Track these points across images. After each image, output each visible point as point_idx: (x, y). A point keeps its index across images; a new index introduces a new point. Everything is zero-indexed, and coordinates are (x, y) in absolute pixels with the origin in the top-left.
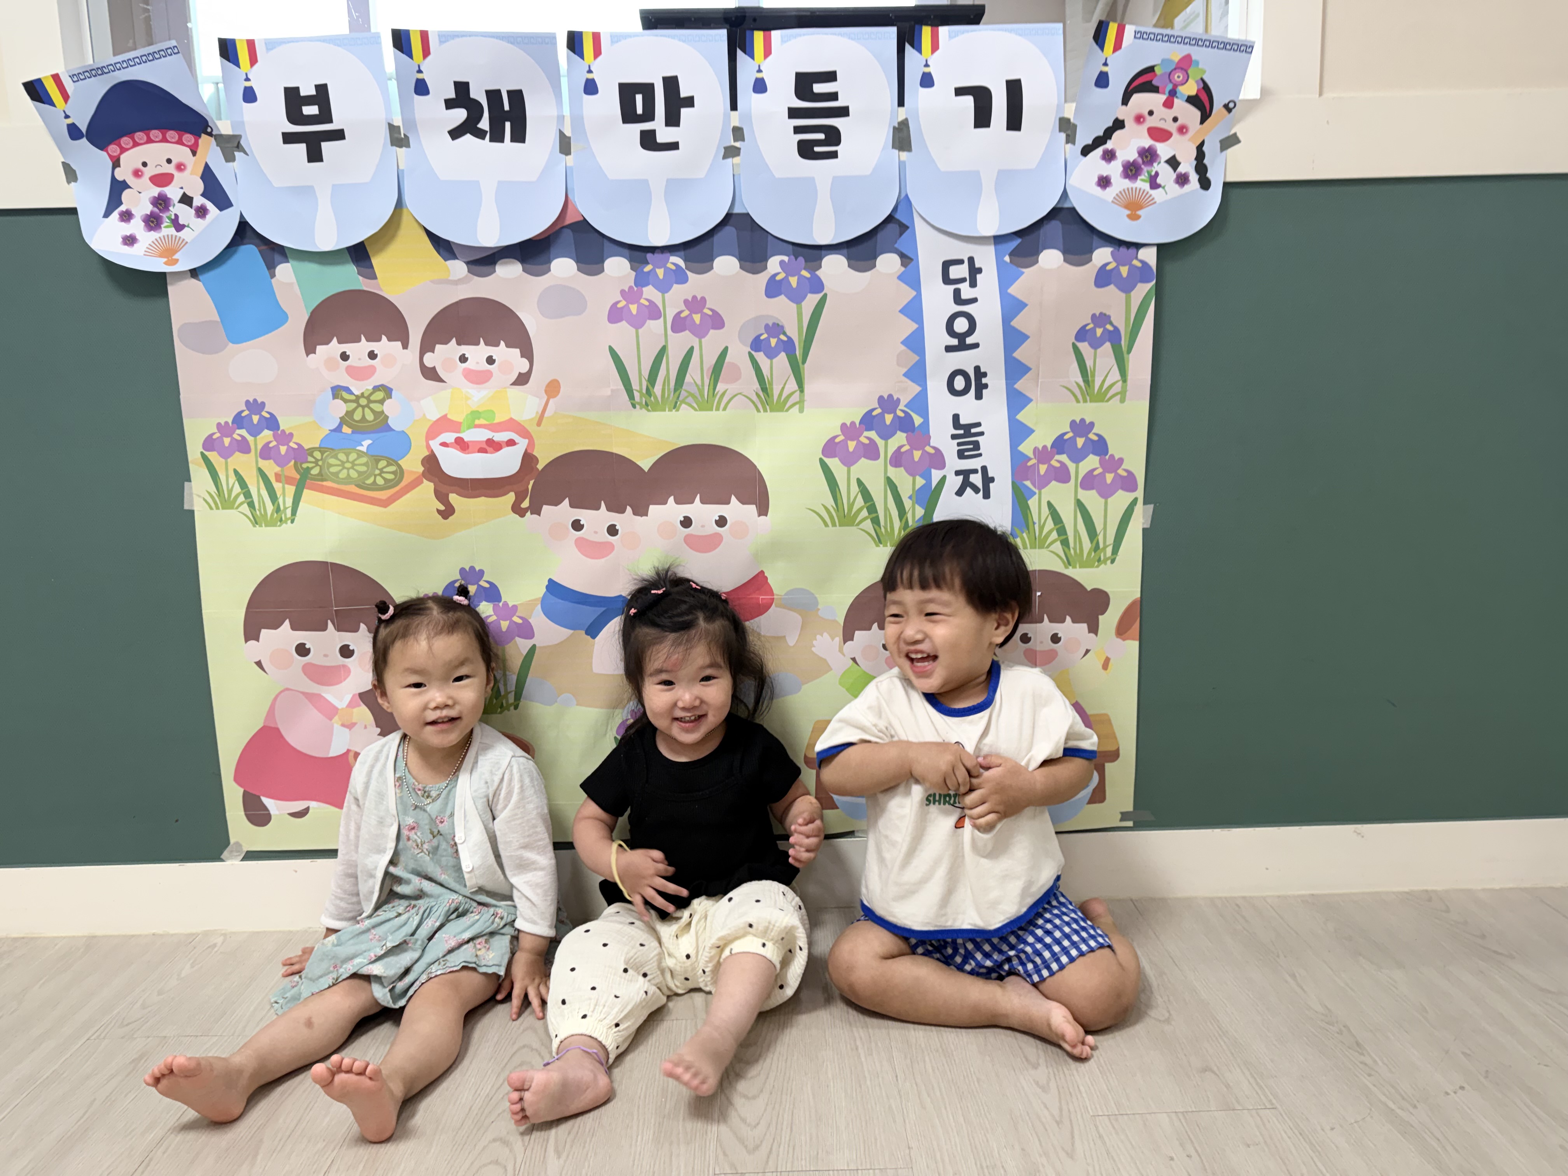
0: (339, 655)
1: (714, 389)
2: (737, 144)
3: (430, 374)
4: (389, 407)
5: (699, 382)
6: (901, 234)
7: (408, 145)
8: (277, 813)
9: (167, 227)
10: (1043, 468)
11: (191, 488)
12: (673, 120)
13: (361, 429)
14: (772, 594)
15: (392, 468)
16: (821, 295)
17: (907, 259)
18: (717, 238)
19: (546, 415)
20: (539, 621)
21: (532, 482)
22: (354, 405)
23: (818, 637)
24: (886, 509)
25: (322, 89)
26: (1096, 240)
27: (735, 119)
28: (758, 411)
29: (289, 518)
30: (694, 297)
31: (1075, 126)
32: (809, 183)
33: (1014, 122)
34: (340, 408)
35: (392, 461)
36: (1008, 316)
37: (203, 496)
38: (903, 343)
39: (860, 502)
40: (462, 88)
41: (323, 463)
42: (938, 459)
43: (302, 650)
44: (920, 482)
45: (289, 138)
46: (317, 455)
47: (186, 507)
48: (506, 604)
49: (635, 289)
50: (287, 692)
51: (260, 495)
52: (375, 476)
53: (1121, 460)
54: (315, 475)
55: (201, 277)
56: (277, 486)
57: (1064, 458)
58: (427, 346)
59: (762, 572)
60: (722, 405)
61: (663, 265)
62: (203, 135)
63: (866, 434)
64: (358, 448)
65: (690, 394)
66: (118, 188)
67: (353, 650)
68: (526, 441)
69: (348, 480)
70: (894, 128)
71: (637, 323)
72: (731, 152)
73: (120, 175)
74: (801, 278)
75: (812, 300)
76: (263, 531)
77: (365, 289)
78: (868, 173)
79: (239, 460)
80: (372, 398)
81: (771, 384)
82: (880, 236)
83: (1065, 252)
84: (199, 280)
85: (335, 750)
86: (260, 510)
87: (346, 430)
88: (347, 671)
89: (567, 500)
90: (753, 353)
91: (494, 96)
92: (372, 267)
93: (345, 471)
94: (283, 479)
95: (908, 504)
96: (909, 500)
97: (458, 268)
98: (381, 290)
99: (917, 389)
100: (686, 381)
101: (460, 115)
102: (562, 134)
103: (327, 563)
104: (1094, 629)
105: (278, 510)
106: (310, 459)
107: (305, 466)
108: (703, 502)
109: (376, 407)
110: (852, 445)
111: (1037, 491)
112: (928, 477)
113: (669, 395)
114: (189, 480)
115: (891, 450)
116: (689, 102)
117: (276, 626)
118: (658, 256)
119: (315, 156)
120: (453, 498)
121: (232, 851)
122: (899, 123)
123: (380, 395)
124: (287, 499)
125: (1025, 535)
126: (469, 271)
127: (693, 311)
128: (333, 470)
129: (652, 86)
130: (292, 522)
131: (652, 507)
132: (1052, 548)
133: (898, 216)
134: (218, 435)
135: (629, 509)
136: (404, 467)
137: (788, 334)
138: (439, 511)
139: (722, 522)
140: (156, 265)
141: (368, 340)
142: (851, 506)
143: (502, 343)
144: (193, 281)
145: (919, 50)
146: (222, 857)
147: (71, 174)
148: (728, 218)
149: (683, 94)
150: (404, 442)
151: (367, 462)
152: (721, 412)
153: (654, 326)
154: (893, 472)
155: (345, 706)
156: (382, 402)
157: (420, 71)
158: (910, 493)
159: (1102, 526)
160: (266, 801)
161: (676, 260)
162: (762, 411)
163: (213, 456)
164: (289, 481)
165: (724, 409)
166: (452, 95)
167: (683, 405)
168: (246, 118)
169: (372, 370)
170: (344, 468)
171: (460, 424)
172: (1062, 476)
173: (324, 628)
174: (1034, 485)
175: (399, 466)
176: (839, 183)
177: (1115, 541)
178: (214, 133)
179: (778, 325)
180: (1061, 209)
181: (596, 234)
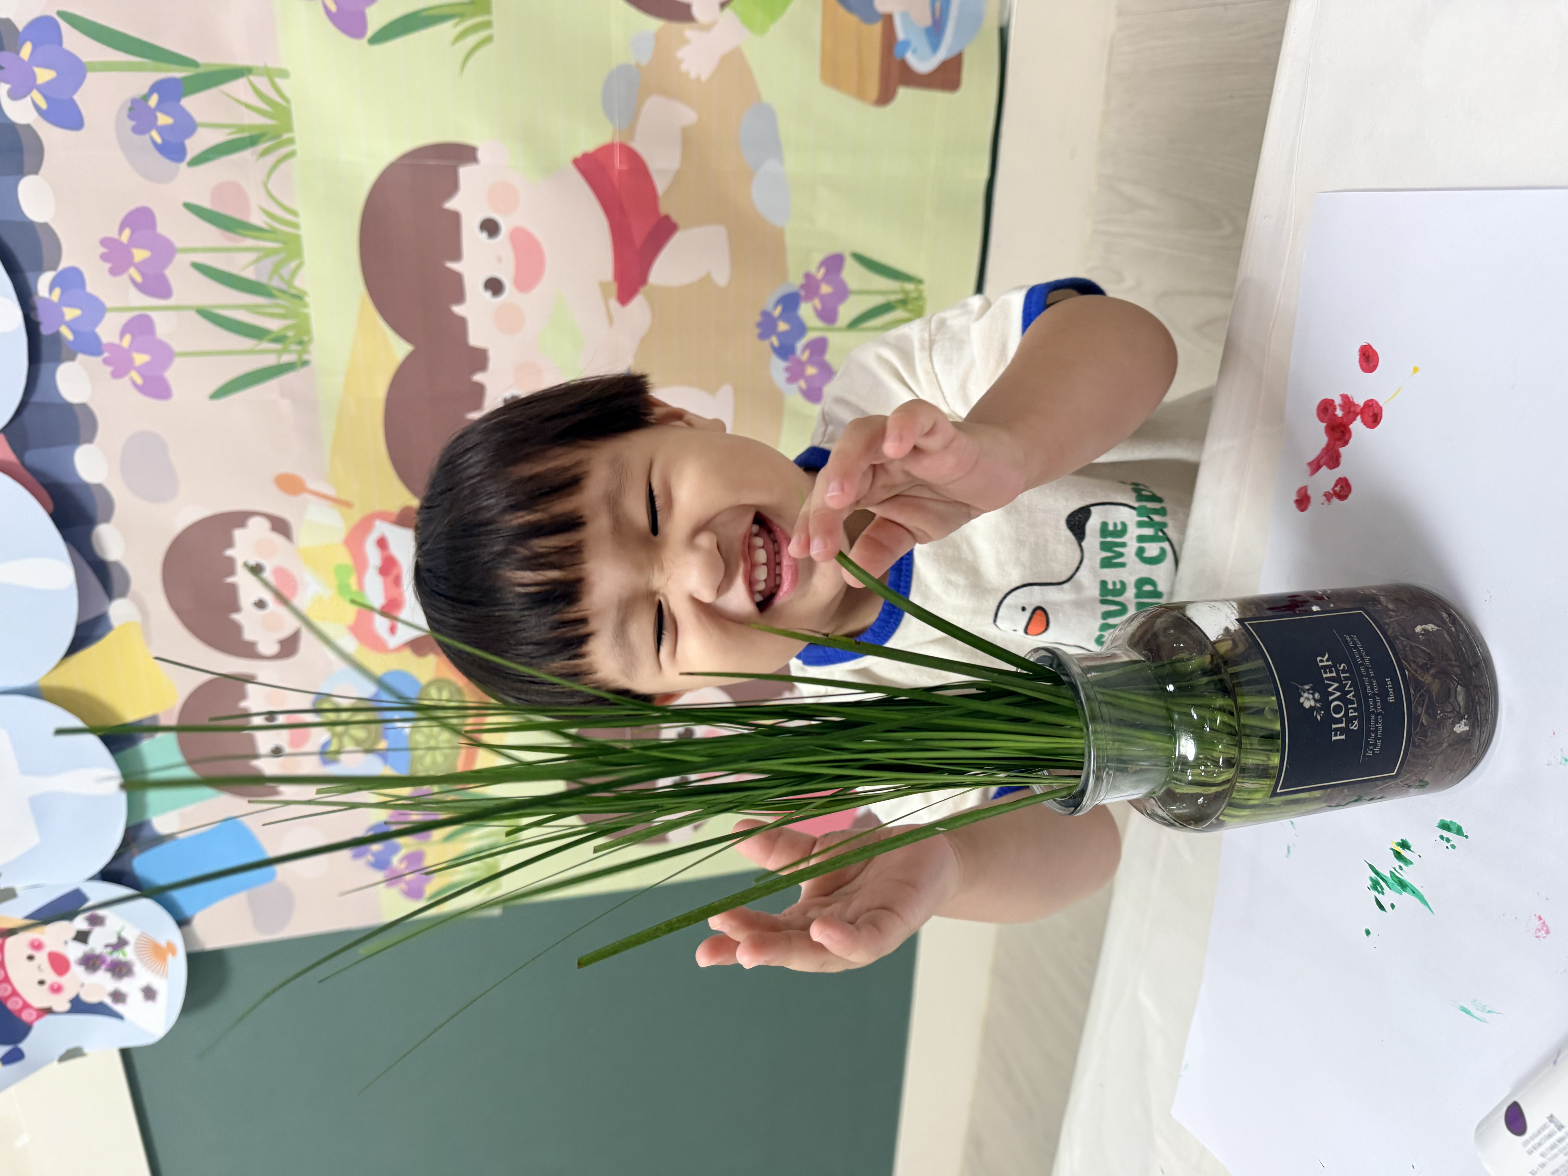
3: (289, 647)
4: (344, 698)
5: (254, 256)
9: (124, 955)
14: (609, 146)
15: (434, 692)
19: (332, 495)
22: (346, 738)
23: (683, 67)
28: (292, 154)
30: (104, 257)
34: (353, 754)
35: (424, 692)
49: (106, 355)
55: (188, 916)
58: (249, 651)
59: (575, 162)
64: (407, 732)
66: (82, 1007)
68: (378, 522)
73: (62, 1006)
74: (36, 59)
77: (174, 729)
81: (241, 128)
84: (192, 918)
87: (382, 746)
90: (189, 156)
92: (138, 723)
93: (441, 746)
98: (170, 711)
100: (254, 277)
108: (457, 256)
113: (283, 307)
118: (42, 318)
126: (122, 597)
128: (440, 760)
131: (473, 342)
134: (402, 885)
135: (477, 377)
136: (431, 678)
137: (146, 91)
139: (490, 227)
140: (178, 965)
143: (229, 552)
144: (193, 925)
147: (74, 1053)
150: (393, 680)
152: (302, 220)
161: (43, 287)
163: (430, 889)
167: (297, 283)
170: (436, 747)
171: (360, 610)
175: (430, 683)
179: (131, 109)
181: (24, 413)
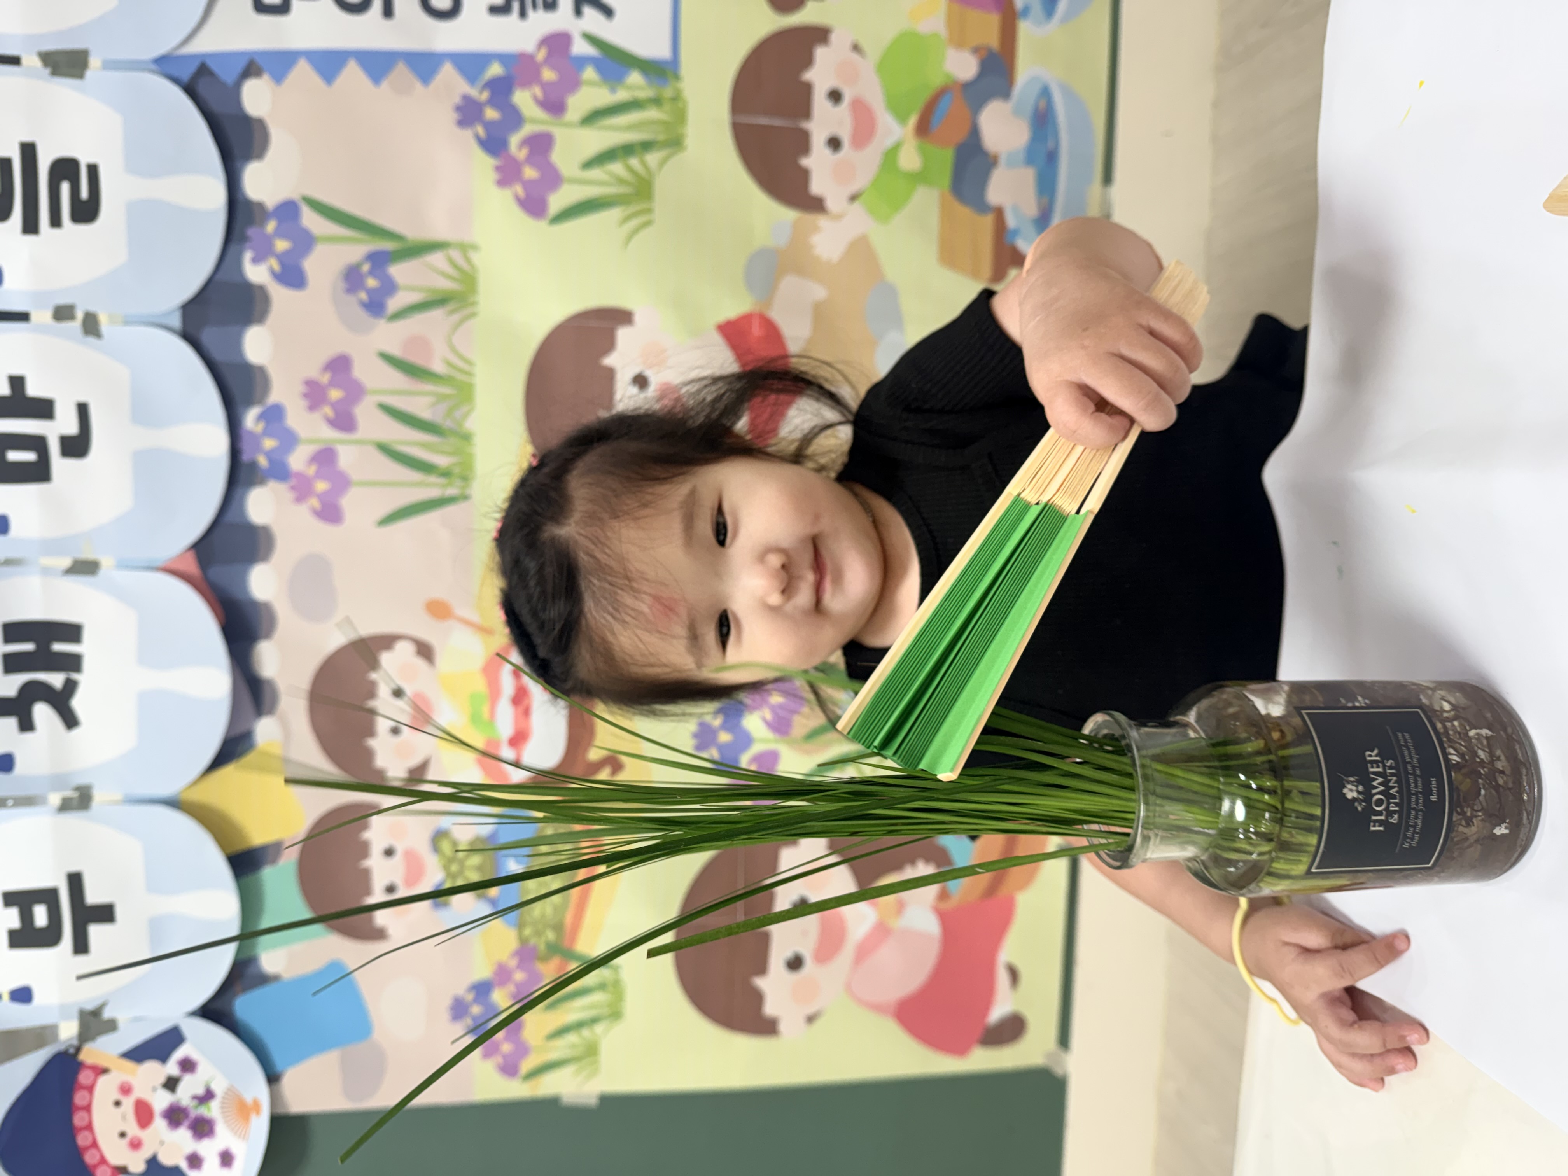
1: (441, 377)
2: (80, 315)
3: (416, 775)
5: (431, 398)
6: (213, 75)
7: (90, 787)
8: (1010, 1005)
9: (209, 1109)
11: (569, 1096)
12: (43, 409)
14: (752, 315)
16: (304, 207)
17: (250, 68)
18: (217, 355)
23: (816, 251)
24: (630, 128)
25: (12, 899)
27: (42, 316)
28: (475, 314)
30: (306, 396)
32: (136, 209)
37: (579, 1082)
38: (377, 85)
39: (617, 168)
41: (539, 924)
42: (557, 43)
44: (589, 73)
45: (81, 946)
46: (527, 931)
47: (595, 1104)
49: (292, 481)
50: (851, 986)
51: (584, 1008)
54: (556, 935)
55: (280, 1071)
59: (718, 326)
60: (466, 367)
61: (259, 438)
62: (80, 1058)
63: (513, 150)
65: (451, 411)
66: (157, 1171)
67: (800, 898)
70: (53, 75)
71: (343, 483)
72: (91, 326)
73: (138, 1166)
74: (279, 233)
75: (310, 220)
76: (629, 1006)
77: (295, 858)
78: (120, 118)
81: (435, 291)
82: (216, 107)
84: (284, 1073)
86: (602, 1010)
90: (388, 314)
91: (12, 664)
92: (265, 846)
95: (622, 95)
96: (616, 93)
97: (266, 729)
99: (447, 66)
100: (430, 418)
101: (42, 712)
102: (68, 572)
106: (534, 941)
107: (543, 948)
108: (609, 406)
110: (530, 173)
112: (583, 61)
113: (450, 445)
114: (558, 1098)
115: (541, 115)
116: (17, 383)
117: (759, 995)
118: (244, 446)
119: (105, 914)
120: (595, 753)
121: (1056, 1064)
122: (46, 67)
123: (446, 846)
126: (271, 714)
127: (325, 400)
128: (549, 912)
133: (185, 78)
137: (361, 259)
139: (642, 379)
140: (260, 1126)
142: (622, 181)
143: (374, 676)
144: (284, 1080)
146: (1062, 1077)
148: (190, 336)
152: (476, 371)
153: (346, 458)
154: (574, 114)
158: (606, 89)
160: (992, 1019)
161: (251, 419)
163: (526, 1066)
165: (472, 364)
166: (12, 722)
167: (465, 425)
168: (55, 1001)
173: (768, 936)
176: (135, 164)
178: (77, 1044)
179: (347, 274)
181: (214, 532)
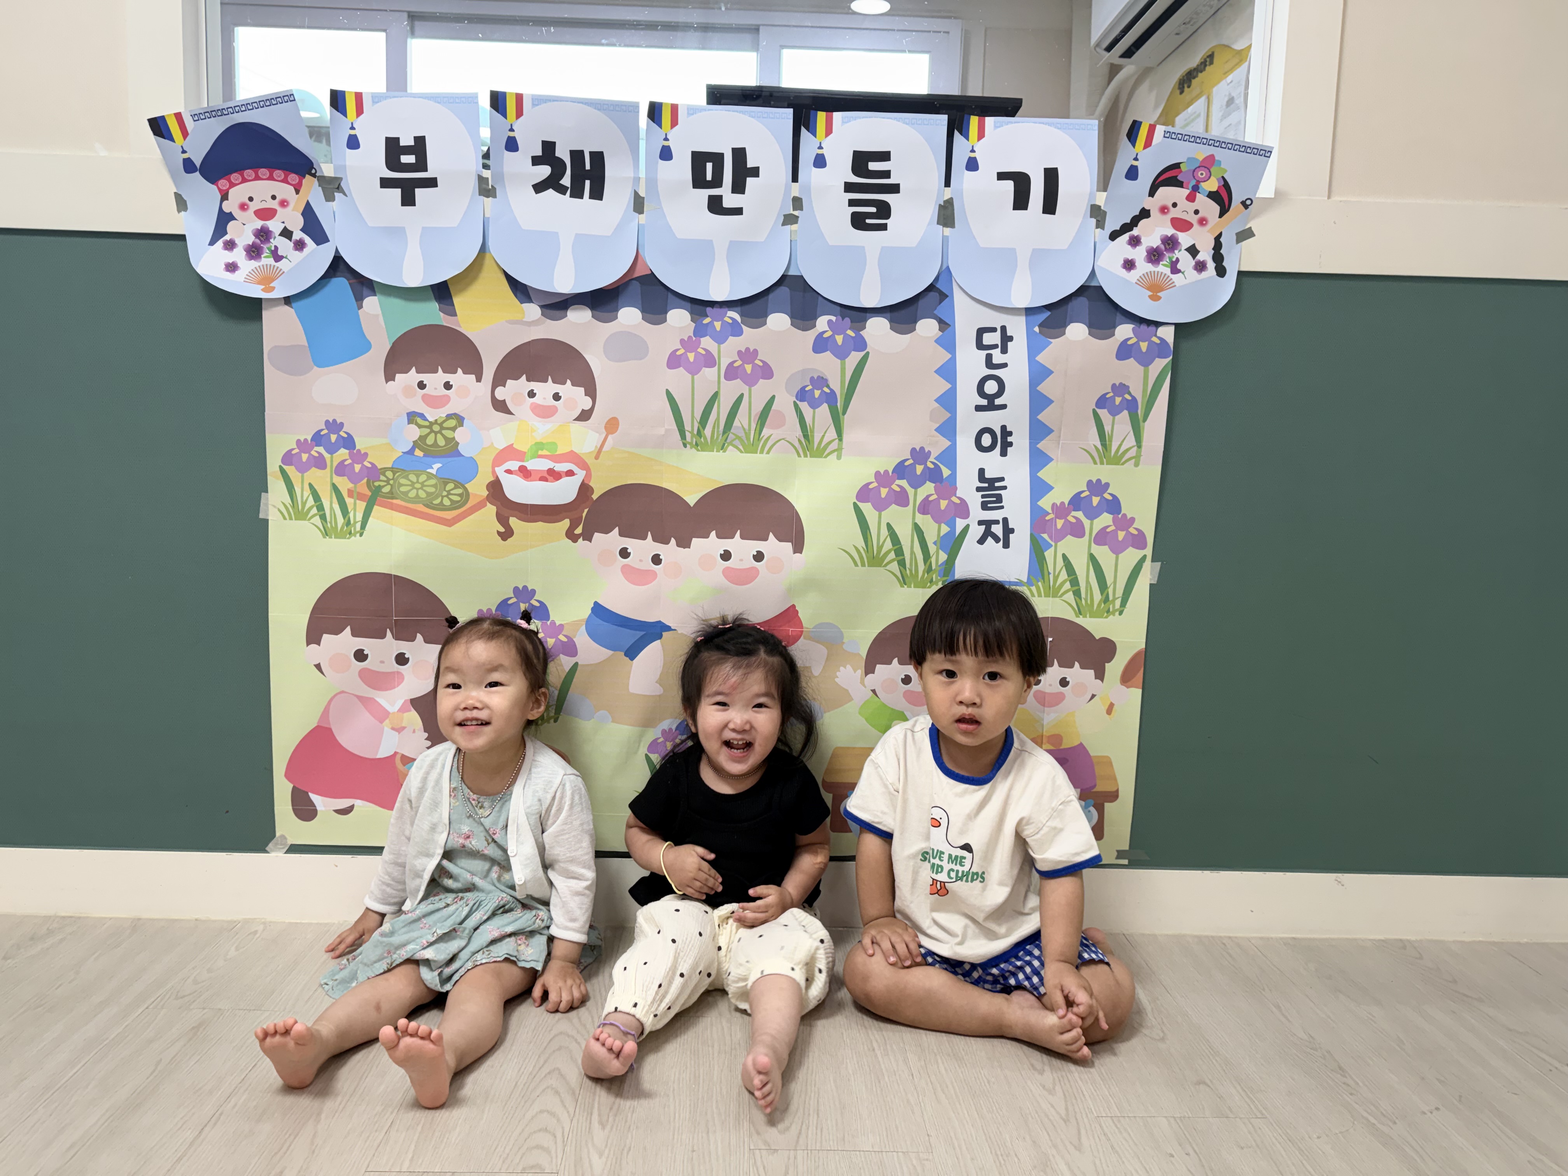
0: (394, 662)
1: (760, 434)
2: (796, 213)
3: (501, 406)
4: (459, 435)
5: (746, 427)
6: (940, 302)
7: (495, 196)
8: (323, 809)
9: (266, 257)
10: (1060, 523)
11: (267, 499)
12: (739, 187)
13: (432, 453)
14: (802, 627)
15: (459, 491)
16: (863, 353)
17: (945, 325)
18: (771, 296)
19: (605, 449)
20: (582, 640)
21: (586, 511)
22: (428, 430)
23: (842, 668)
24: (912, 552)
25: (420, 142)
26: (1119, 316)
27: (795, 190)
28: (799, 456)
29: (358, 532)
30: (747, 349)
31: (1105, 213)
32: (860, 252)
33: (1050, 206)
34: (414, 433)
35: (459, 484)
36: (1034, 382)
37: (278, 506)
38: (936, 400)
39: (888, 545)
40: (549, 147)
41: (395, 482)
42: (963, 510)
43: (360, 656)
44: (945, 529)
45: (385, 183)
46: (389, 474)
47: (261, 516)
48: (553, 623)
49: (694, 338)
50: (343, 695)
51: (332, 508)
52: (443, 497)
53: (1133, 520)
54: (387, 493)
55: (294, 305)
56: (349, 501)
57: (1080, 514)
58: (499, 380)
59: (793, 606)
60: (766, 449)
61: (721, 318)
62: (307, 176)
63: (898, 482)
64: (429, 470)
65: (740, 438)
66: (224, 219)
67: (408, 658)
68: (584, 472)
69: (417, 500)
70: (940, 205)
71: (693, 370)
72: (789, 220)
73: (227, 207)
74: (846, 338)
75: (855, 357)
76: (333, 541)
77: (445, 324)
78: (914, 245)
79: (315, 475)
80: (445, 425)
81: (812, 431)
82: (921, 303)
83: (1090, 326)
84: (292, 307)
85: (383, 752)
86: (331, 523)
87: (418, 453)
88: (400, 677)
89: (617, 528)
90: (798, 402)
91: (577, 156)
92: (453, 305)
93: (415, 491)
94: (355, 495)
95: (932, 549)
96: (933, 545)
97: (533, 310)
98: (460, 327)
99: (948, 443)
100: (734, 424)
101: (545, 171)
102: (636, 194)
103: (391, 575)
104: (1100, 675)
105: (348, 523)
106: (382, 478)
107: (377, 484)
108: (742, 537)
109: (448, 434)
110: (884, 492)
111: (1053, 544)
112: (953, 526)
113: (718, 437)
114: (267, 492)
115: (919, 499)
116: (755, 172)
117: (337, 631)
118: (716, 310)
119: (408, 200)
120: (513, 522)
121: (277, 844)
122: (945, 202)
123: (452, 423)
124: (357, 514)
125: (1040, 584)
126: (542, 314)
127: (745, 362)
128: (403, 489)
129: (721, 156)
130: (361, 535)
131: (694, 540)
132: (1065, 597)
133: (938, 286)
134: (297, 451)
135: (673, 541)
136: (470, 491)
137: (831, 387)
138: (499, 533)
139: (759, 557)
140: (254, 291)
141: (444, 372)
142: (880, 548)
143: (569, 382)
144: (287, 308)
145: (967, 137)
146: (267, 849)
147: (181, 204)
148: (783, 280)
149: (750, 164)
150: (472, 466)
151: (436, 484)
152: (764, 455)
153: (709, 373)
154: (920, 519)
155: (396, 711)
156: (454, 429)
157: (512, 130)
158: (936, 539)
159: (1112, 580)
160: (314, 797)
161: (733, 315)
162: (802, 456)
163: (290, 470)
164: (361, 497)
165: (768, 453)
166: (539, 153)
168: (348, 163)
169: (446, 400)
170: (414, 488)
171: (525, 453)
172: (1077, 530)
173: (383, 636)
174: (1051, 538)
175: (466, 489)
176: (886, 253)
177: (1124, 594)
178: (317, 174)
179: (822, 378)
180: (1089, 287)
181: (661, 287)
